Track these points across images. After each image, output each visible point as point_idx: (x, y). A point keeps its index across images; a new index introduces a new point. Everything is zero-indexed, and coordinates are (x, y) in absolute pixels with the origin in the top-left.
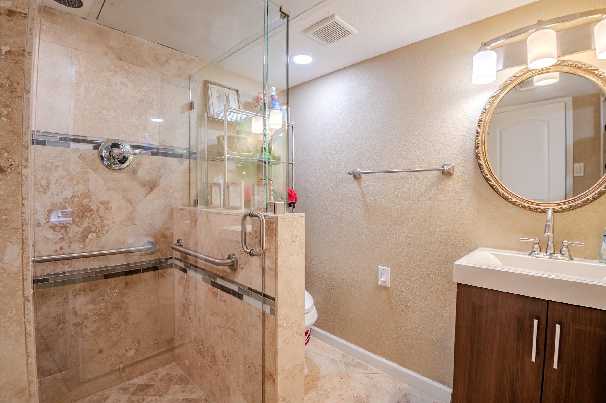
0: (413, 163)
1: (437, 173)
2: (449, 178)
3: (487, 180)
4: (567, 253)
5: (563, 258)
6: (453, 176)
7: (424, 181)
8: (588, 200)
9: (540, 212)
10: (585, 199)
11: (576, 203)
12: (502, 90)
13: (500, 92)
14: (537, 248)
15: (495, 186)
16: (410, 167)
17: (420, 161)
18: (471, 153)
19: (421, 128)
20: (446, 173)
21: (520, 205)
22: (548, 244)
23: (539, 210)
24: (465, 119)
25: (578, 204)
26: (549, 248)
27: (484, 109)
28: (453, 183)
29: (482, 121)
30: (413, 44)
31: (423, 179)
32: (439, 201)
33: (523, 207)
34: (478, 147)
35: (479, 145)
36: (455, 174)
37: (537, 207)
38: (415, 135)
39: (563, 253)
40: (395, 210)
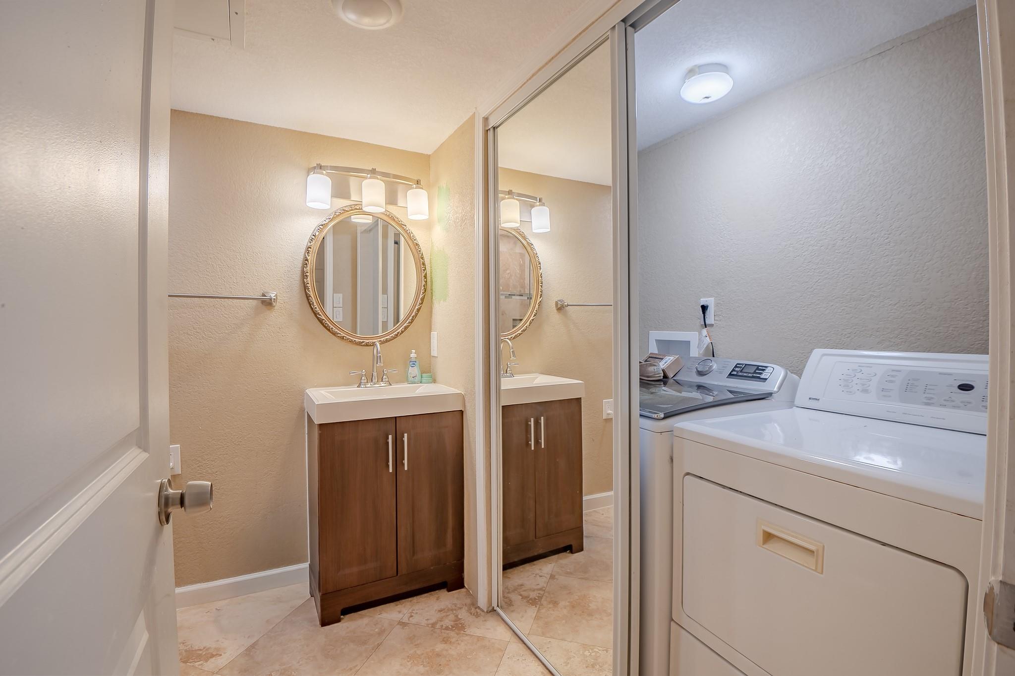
0: (217, 285)
1: (254, 303)
2: (269, 310)
3: (315, 314)
4: (387, 380)
5: (385, 385)
6: (276, 308)
7: (236, 312)
8: (398, 333)
9: (364, 345)
10: (396, 333)
11: (390, 336)
12: (331, 220)
13: (329, 222)
14: (365, 380)
15: (324, 320)
16: (214, 291)
17: (229, 285)
18: (296, 282)
19: (230, 239)
20: (267, 303)
21: (347, 339)
22: (373, 374)
23: (363, 343)
24: (289, 241)
25: (392, 337)
26: (374, 378)
27: (313, 235)
28: (275, 317)
29: (311, 248)
30: (219, 118)
31: (233, 309)
32: (258, 339)
33: (350, 341)
34: (306, 276)
35: (308, 274)
36: (277, 305)
37: (362, 341)
38: (221, 247)
39: (384, 380)
40: (186, 353)
